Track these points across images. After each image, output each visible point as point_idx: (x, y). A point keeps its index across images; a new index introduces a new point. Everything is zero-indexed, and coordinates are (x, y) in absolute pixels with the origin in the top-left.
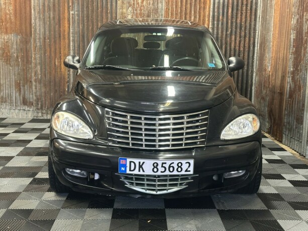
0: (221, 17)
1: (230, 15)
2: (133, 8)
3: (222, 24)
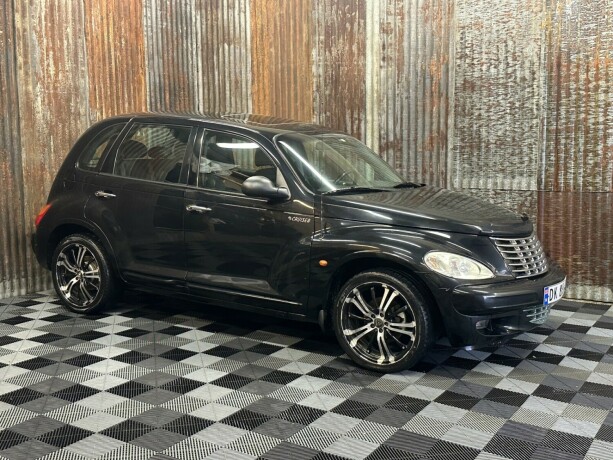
0: (159, 105)
1: (168, 101)
2: (43, 83)
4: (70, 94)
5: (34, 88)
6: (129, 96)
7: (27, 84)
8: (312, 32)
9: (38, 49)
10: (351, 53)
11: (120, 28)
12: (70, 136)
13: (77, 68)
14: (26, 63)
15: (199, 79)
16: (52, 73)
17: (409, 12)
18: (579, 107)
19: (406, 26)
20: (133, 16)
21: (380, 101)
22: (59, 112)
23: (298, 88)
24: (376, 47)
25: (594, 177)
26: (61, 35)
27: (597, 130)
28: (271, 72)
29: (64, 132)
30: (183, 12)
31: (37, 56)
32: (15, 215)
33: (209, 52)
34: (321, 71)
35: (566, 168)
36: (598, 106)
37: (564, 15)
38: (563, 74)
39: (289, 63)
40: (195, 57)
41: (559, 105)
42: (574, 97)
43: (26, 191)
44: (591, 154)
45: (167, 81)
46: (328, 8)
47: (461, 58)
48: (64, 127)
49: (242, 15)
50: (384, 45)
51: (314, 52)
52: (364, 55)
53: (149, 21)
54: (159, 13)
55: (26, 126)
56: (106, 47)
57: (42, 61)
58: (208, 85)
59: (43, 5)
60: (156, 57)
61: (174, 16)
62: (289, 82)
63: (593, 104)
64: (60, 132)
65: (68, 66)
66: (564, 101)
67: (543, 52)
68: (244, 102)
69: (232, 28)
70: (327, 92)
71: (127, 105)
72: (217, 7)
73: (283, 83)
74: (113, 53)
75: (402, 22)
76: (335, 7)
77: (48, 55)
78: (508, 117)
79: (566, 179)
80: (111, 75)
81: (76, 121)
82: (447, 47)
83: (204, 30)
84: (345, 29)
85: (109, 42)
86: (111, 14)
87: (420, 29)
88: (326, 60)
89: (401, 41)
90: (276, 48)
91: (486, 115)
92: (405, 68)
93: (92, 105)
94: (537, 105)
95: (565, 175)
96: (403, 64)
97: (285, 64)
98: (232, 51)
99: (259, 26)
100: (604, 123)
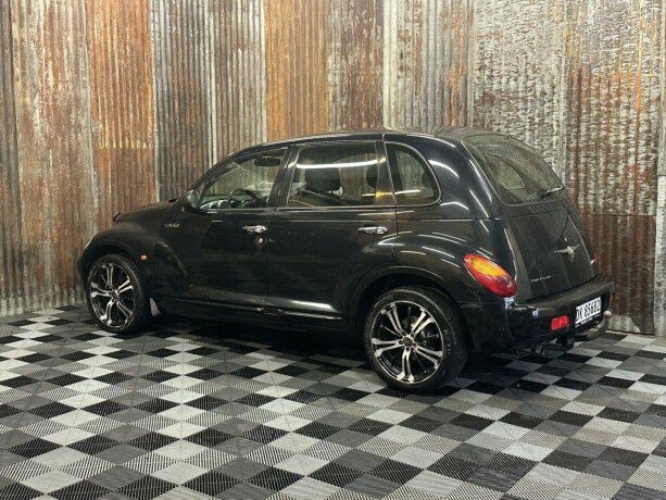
0: (167, 116)
1: (177, 111)
2: (41, 95)
3: (169, 127)
4: (70, 106)
5: (32, 100)
6: (134, 107)
7: (24, 96)
8: (329, 39)
9: (36, 59)
10: (368, 63)
11: (124, 35)
12: (70, 149)
13: (78, 78)
14: (23, 74)
15: (212, 86)
16: (51, 84)
17: (427, 20)
18: (600, 123)
19: (425, 35)
20: (139, 21)
21: (397, 113)
22: (58, 124)
23: (314, 97)
24: (394, 56)
25: (615, 199)
26: (60, 44)
27: (617, 149)
28: (286, 81)
29: (63, 146)
30: (195, 15)
31: (36, 67)
32: (12, 232)
33: (222, 57)
34: (337, 79)
35: (586, 189)
36: (620, 123)
37: (585, 25)
38: (584, 89)
39: (304, 70)
40: (207, 63)
41: (579, 122)
42: (595, 113)
43: (23, 207)
44: (612, 175)
45: (176, 89)
46: (345, 13)
47: (480, 69)
48: (63, 140)
49: (257, 18)
50: (402, 54)
51: (330, 60)
52: (382, 64)
53: (157, 27)
54: (168, 17)
55: (24, 140)
56: (109, 55)
57: (40, 71)
58: (221, 92)
59: (42, 13)
60: (164, 64)
61: (185, 20)
62: (305, 92)
63: (614, 121)
64: (59, 145)
65: (68, 76)
66: (584, 117)
67: (563, 65)
68: (258, 111)
69: (246, 32)
70: (344, 103)
71: (131, 116)
72: (231, 10)
73: (298, 92)
74: (116, 61)
75: (420, 30)
76: (351, 12)
77: (46, 66)
78: (528, 133)
79: (586, 200)
80: (114, 85)
81: (76, 134)
82: (466, 56)
83: (217, 34)
84: (362, 36)
85: (112, 50)
86: (115, 21)
87: (438, 38)
88: (342, 69)
89: (419, 51)
90: (291, 55)
91: (506, 130)
92: (424, 79)
93: (94, 117)
94: (558, 121)
95: (586, 196)
96: (421, 75)
97: (301, 72)
98: (246, 57)
99: (274, 31)
100: (626, 142)
